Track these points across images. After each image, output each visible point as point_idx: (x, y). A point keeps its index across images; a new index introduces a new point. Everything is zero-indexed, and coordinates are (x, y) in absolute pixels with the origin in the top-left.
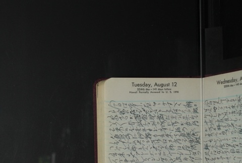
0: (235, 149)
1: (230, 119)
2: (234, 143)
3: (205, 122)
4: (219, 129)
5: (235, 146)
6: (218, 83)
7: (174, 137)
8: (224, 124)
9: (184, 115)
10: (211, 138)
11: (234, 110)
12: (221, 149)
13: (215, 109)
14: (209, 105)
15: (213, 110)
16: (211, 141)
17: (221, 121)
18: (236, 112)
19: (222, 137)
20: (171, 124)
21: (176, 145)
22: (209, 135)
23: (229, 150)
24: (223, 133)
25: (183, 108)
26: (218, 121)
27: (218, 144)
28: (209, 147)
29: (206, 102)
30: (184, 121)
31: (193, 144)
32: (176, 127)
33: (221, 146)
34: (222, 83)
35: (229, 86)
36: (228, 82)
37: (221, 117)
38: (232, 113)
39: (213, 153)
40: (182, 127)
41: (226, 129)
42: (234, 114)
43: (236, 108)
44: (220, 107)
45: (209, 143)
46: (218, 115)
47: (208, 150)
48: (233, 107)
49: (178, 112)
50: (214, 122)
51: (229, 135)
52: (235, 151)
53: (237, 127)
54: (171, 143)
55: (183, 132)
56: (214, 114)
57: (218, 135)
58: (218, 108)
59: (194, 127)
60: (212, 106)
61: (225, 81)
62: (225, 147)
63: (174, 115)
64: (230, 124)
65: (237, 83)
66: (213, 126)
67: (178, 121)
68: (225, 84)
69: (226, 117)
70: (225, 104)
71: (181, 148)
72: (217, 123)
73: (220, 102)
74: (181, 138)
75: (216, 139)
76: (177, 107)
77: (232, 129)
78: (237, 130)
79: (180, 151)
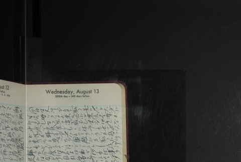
0: (69, 156)
1: (62, 128)
2: (69, 150)
3: (30, 128)
4: (49, 136)
5: (70, 153)
6: (48, 92)
7: (7, 141)
8: (54, 132)
9: (13, 120)
10: (37, 144)
11: (68, 119)
12: (52, 155)
13: (43, 117)
14: (35, 112)
15: (40, 118)
16: (37, 148)
17: (52, 128)
18: (71, 122)
19: (52, 144)
20: (4, 128)
21: (8, 150)
22: (34, 142)
23: (62, 157)
24: (54, 140)
25: (12, 112)
26: (47, 128)
27: (47, 150)
28: (33, 154)
29: (31, 109)
30: (13, 126)
31: (19, 150)
32: (8, 132)
33: (51, 153)
34: (52, 92)
35: (61, 96)
36: (61, 92)
37: (52, 125)
38: (66, 122)
39: (40, 159)
40: (12, 132)
41: (58, 136)
42: (68, 123)
43: (71, 118)
44: (51, 115)
45: (34, 150)
46: (47, 123)
47: (33, 157)
48: (67, 116)
49: (9, 116)
50: (42, 129)
51: (62, 143)
52: (69, 157)
53: (71, 135)
54: (4, 148)
55: (13, 137)
56: (42, 121)
57: (47, 142)
58: (47, 116)
59: (20, 132)
60: (40, 114)
61: (57, 92)
62: (57, 154)
63: (7, 119)
64: (64, 132)
65: (72, 95)
66: (40, 133)
67: (9, 126)
68: (57, 94)
69: (58, 125)
70: (57, 113)
71: (12, 154)
72: (46, 131)
73: (50, 110)
74: (12, 143)
75: (44, 145)
76: (9, 112)
77: (65, 137)
78: (72, 138)
79: (10, 156)
